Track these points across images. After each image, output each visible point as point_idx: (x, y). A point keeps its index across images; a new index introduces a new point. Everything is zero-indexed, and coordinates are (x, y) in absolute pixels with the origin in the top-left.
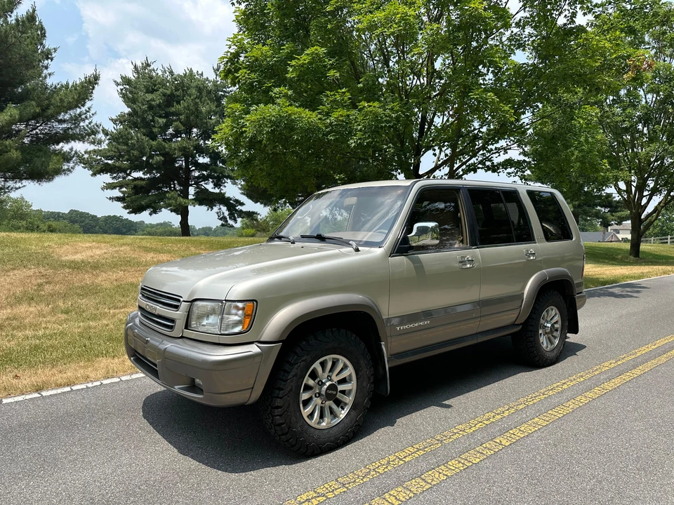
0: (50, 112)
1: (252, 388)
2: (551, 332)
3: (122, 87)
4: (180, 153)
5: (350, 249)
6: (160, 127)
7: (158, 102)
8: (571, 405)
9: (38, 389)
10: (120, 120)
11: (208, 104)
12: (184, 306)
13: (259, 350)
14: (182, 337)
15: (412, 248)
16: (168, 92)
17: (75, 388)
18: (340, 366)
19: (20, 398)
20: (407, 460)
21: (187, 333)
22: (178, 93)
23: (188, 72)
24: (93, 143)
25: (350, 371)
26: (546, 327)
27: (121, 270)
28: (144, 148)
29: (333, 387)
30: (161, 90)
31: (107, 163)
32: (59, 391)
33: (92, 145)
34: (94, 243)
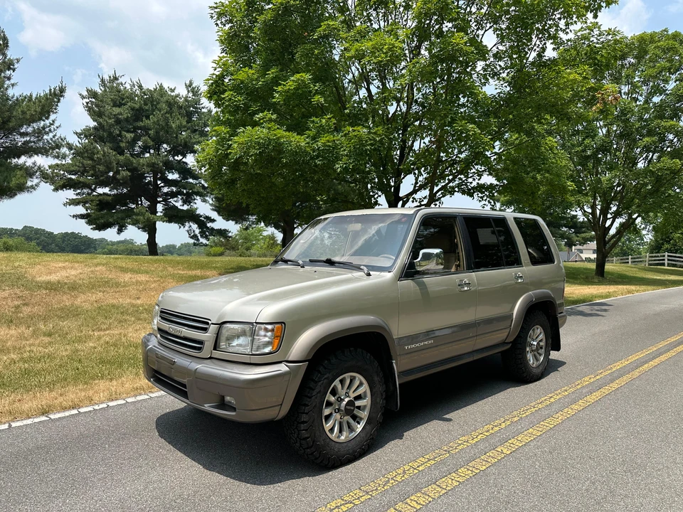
0: (11, 125)
1: (281, 405)
2: (537, 349)
3: (88, 100)
4: (149, 169)
5: (361, 274)
6: (128, 142)
7: (125, 116)
8: (560, 417)
9: (44, 413)
10: (86, 133)
11: (178, 119)
12: (213, 328)
13: (287, 369)
14: (210, 358)
15: (418, 273)
16: (137, 106)
17: (82, 410)
18: (357, 383)
19: (29, 422)
20: (421, 468)
21: (216, 354)
22: (147, 108)
23: (158, 86)
24: (57, 157)
25: (365, 388)
26: (532, 344)
27: (100, 291)
28: (111, 163)
29: (350, 403)
30: (129, 104)
31: (71, 179)
32: (67, 413)
33: (56, 160)
34: (67, 263)
